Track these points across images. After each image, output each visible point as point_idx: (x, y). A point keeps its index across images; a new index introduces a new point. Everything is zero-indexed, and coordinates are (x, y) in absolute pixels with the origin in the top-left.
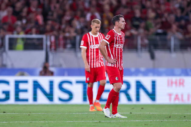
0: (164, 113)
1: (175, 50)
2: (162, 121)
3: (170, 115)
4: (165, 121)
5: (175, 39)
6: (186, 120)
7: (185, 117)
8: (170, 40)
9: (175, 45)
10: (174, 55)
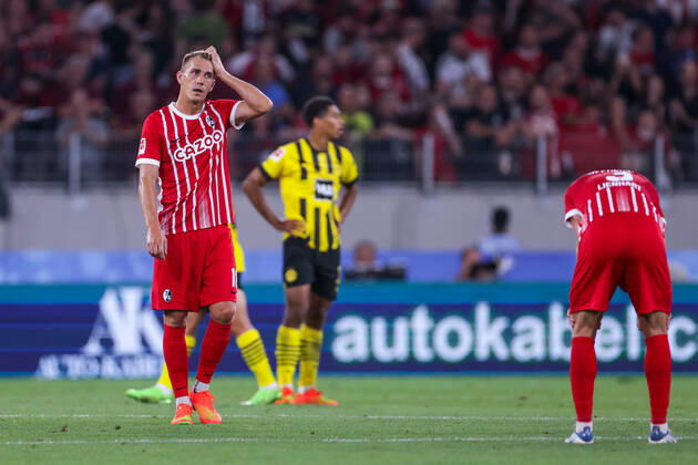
0: (43, 416)
1: (85, 185)
2: (34, 446)
3: (64, 423)
4: (48, 446)
5: (84, 142)
6: (122, 441)
7: (118, 428)
8: (66, 147)
9: (84, 166)
10: (80, 202)
